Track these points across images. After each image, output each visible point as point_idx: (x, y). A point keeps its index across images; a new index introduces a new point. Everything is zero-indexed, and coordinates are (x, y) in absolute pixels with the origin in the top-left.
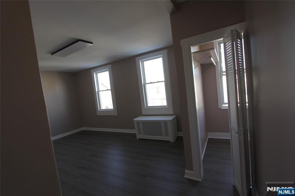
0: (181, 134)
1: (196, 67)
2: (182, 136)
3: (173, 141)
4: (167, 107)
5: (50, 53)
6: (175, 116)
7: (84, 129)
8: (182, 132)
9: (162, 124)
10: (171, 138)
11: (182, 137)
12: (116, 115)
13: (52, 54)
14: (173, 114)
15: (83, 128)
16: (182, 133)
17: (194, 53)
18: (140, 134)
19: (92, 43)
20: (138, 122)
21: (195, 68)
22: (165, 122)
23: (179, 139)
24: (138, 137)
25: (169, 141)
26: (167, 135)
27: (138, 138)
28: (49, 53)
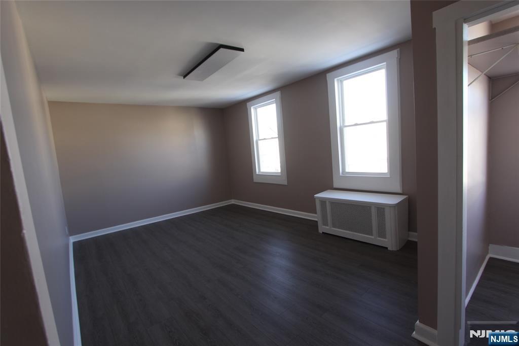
0: (413, 237)
1: (474, 83)
2: (416, 240)
3: (394, 249)
4: (389, 176)
5: (182, 76)
6: (405, 197)
7: (233, 202)
8: (416, 232)
9: (374, 211)
10: (390, 242)
11: (416, 242)
12: (285, 183)
13: (185, 77)
14: (400, 191)
15: (233, 200)
16: (416, 234)
17: (471, 42)
18: (325, 223)
19: (242, 50)
20: (323, 201)
21: (469, 85)
22: (381, 208)
23: (409, 248)
24: (322, 229)
25: (387, 248)
26: (382, 233)
27: (320, 231)
28: (180, 75)
